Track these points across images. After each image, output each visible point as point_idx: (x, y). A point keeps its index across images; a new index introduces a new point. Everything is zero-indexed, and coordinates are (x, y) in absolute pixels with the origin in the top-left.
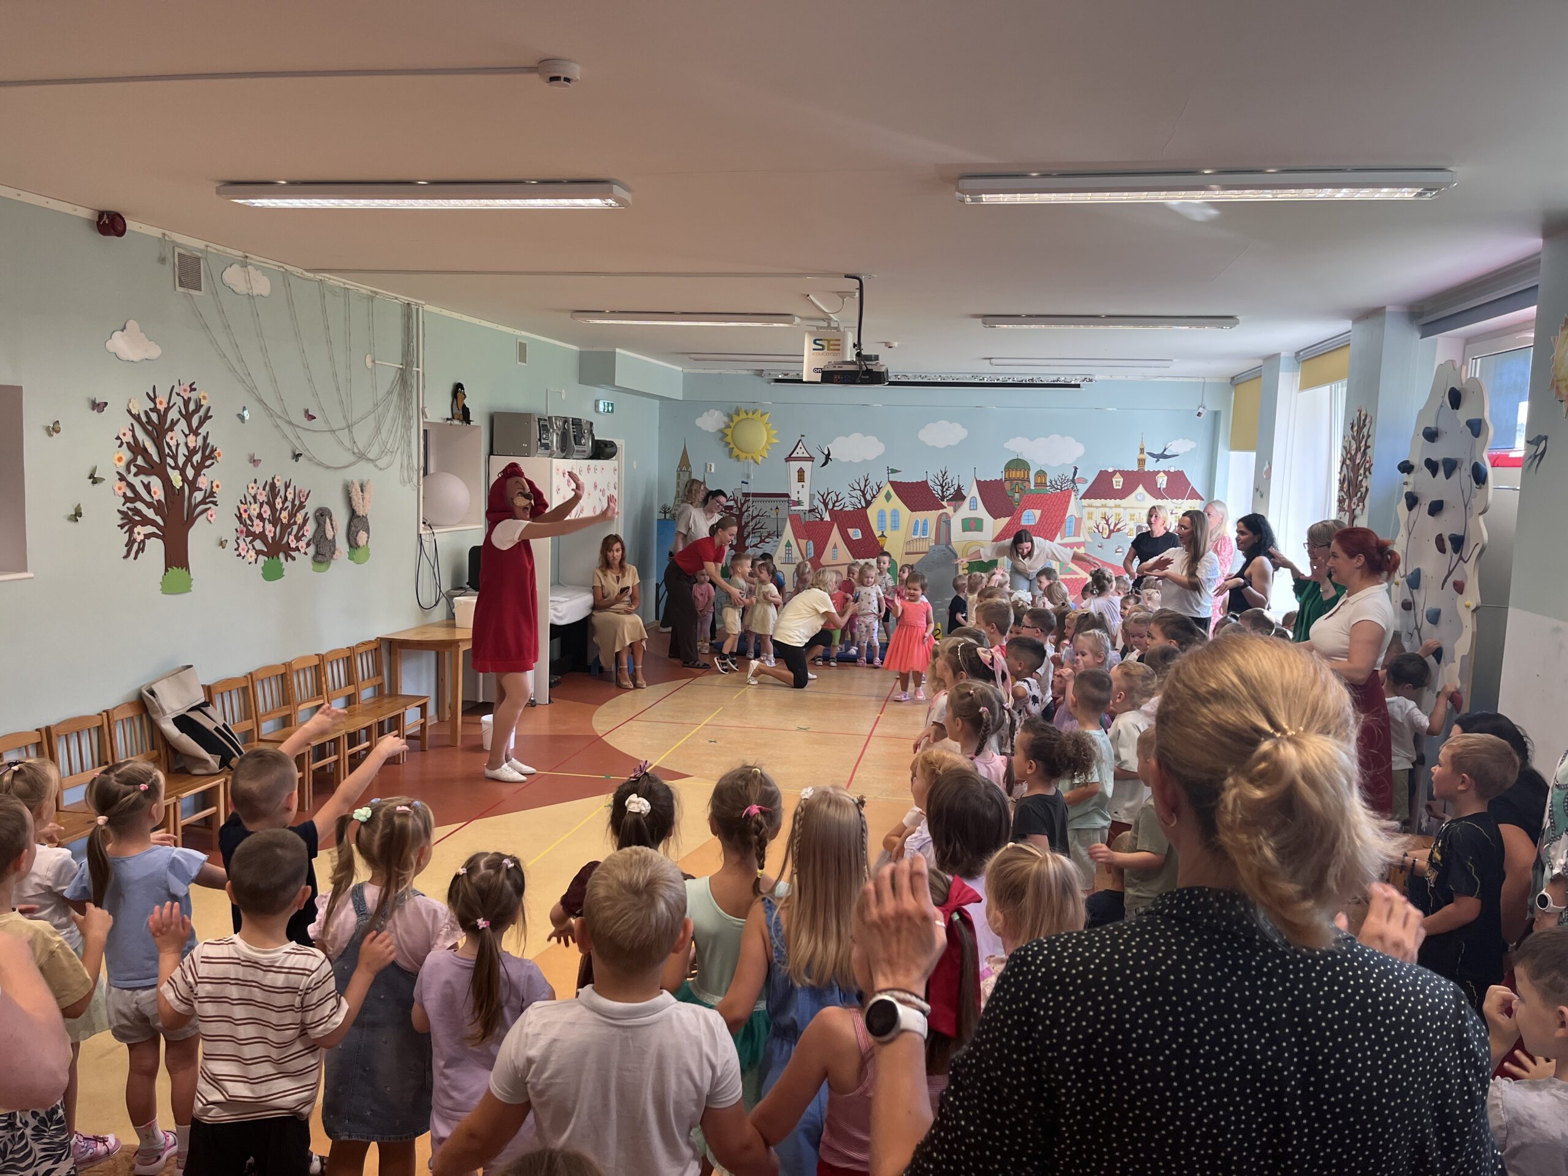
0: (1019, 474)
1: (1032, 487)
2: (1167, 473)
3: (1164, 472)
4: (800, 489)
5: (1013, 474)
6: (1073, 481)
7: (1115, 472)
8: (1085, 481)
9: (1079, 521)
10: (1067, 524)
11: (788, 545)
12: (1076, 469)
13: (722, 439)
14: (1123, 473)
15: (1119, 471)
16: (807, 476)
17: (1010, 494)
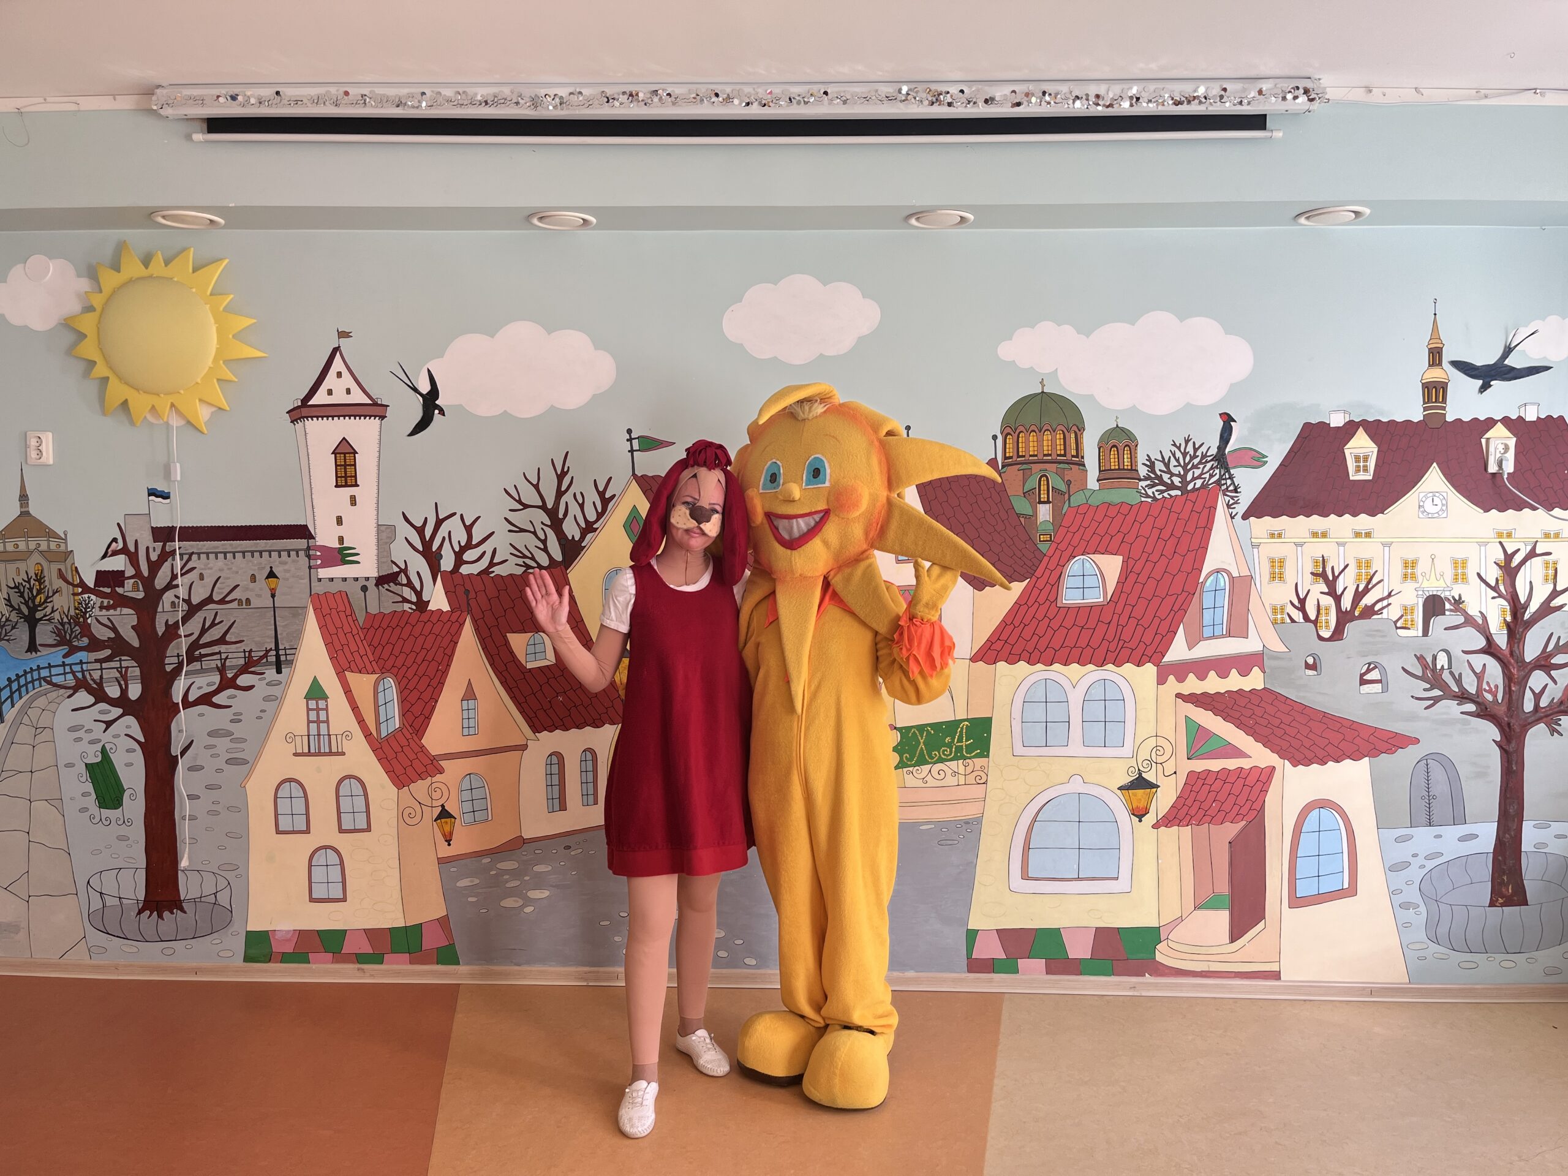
0: (1050, 443)
1: (1092, 483)
2: (1514, 425)
3: (1506, 421)
4: (347, 511)
5: (1031, 445)
6: (1221, 459)
7: (1350, 429)
8: (1257, 460)
9: (1241, 587)
10: (1208, 601)
11: (316, 693)
12: (1228, 420)
13: (70, 351)
14: (1377, 430)
15: (1365, 424)
16: (366, 466)
17: (1021, 506)
